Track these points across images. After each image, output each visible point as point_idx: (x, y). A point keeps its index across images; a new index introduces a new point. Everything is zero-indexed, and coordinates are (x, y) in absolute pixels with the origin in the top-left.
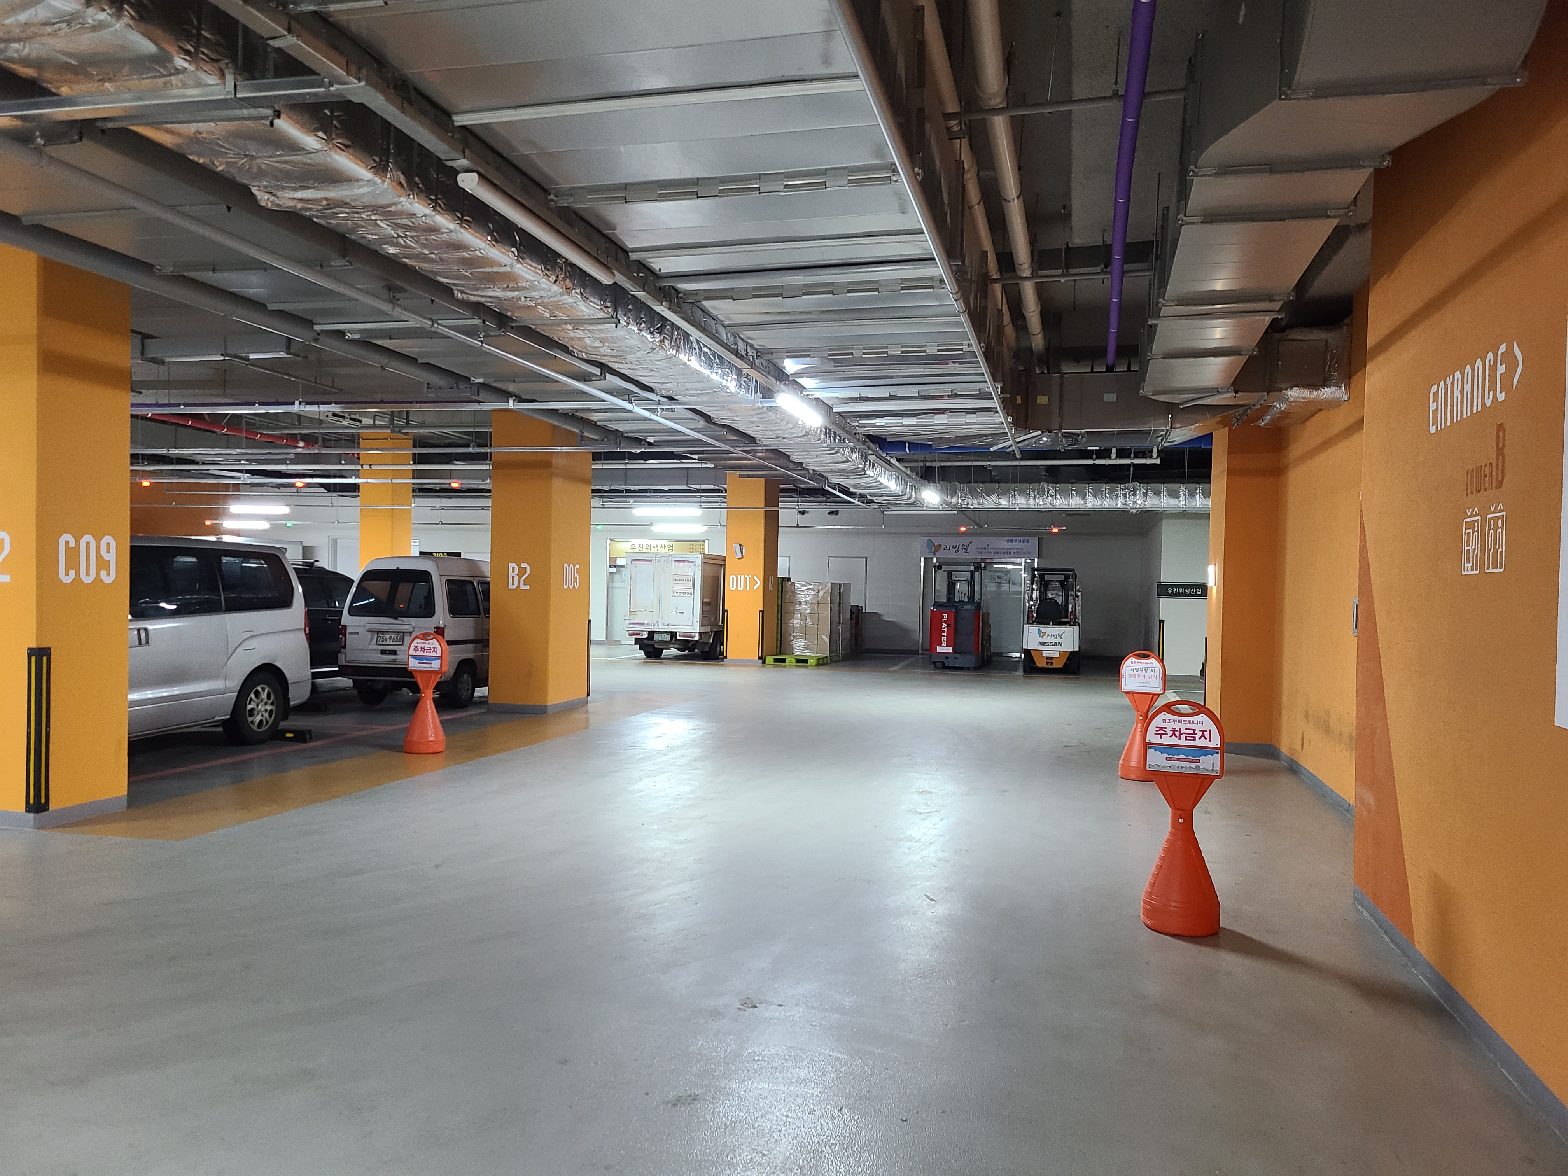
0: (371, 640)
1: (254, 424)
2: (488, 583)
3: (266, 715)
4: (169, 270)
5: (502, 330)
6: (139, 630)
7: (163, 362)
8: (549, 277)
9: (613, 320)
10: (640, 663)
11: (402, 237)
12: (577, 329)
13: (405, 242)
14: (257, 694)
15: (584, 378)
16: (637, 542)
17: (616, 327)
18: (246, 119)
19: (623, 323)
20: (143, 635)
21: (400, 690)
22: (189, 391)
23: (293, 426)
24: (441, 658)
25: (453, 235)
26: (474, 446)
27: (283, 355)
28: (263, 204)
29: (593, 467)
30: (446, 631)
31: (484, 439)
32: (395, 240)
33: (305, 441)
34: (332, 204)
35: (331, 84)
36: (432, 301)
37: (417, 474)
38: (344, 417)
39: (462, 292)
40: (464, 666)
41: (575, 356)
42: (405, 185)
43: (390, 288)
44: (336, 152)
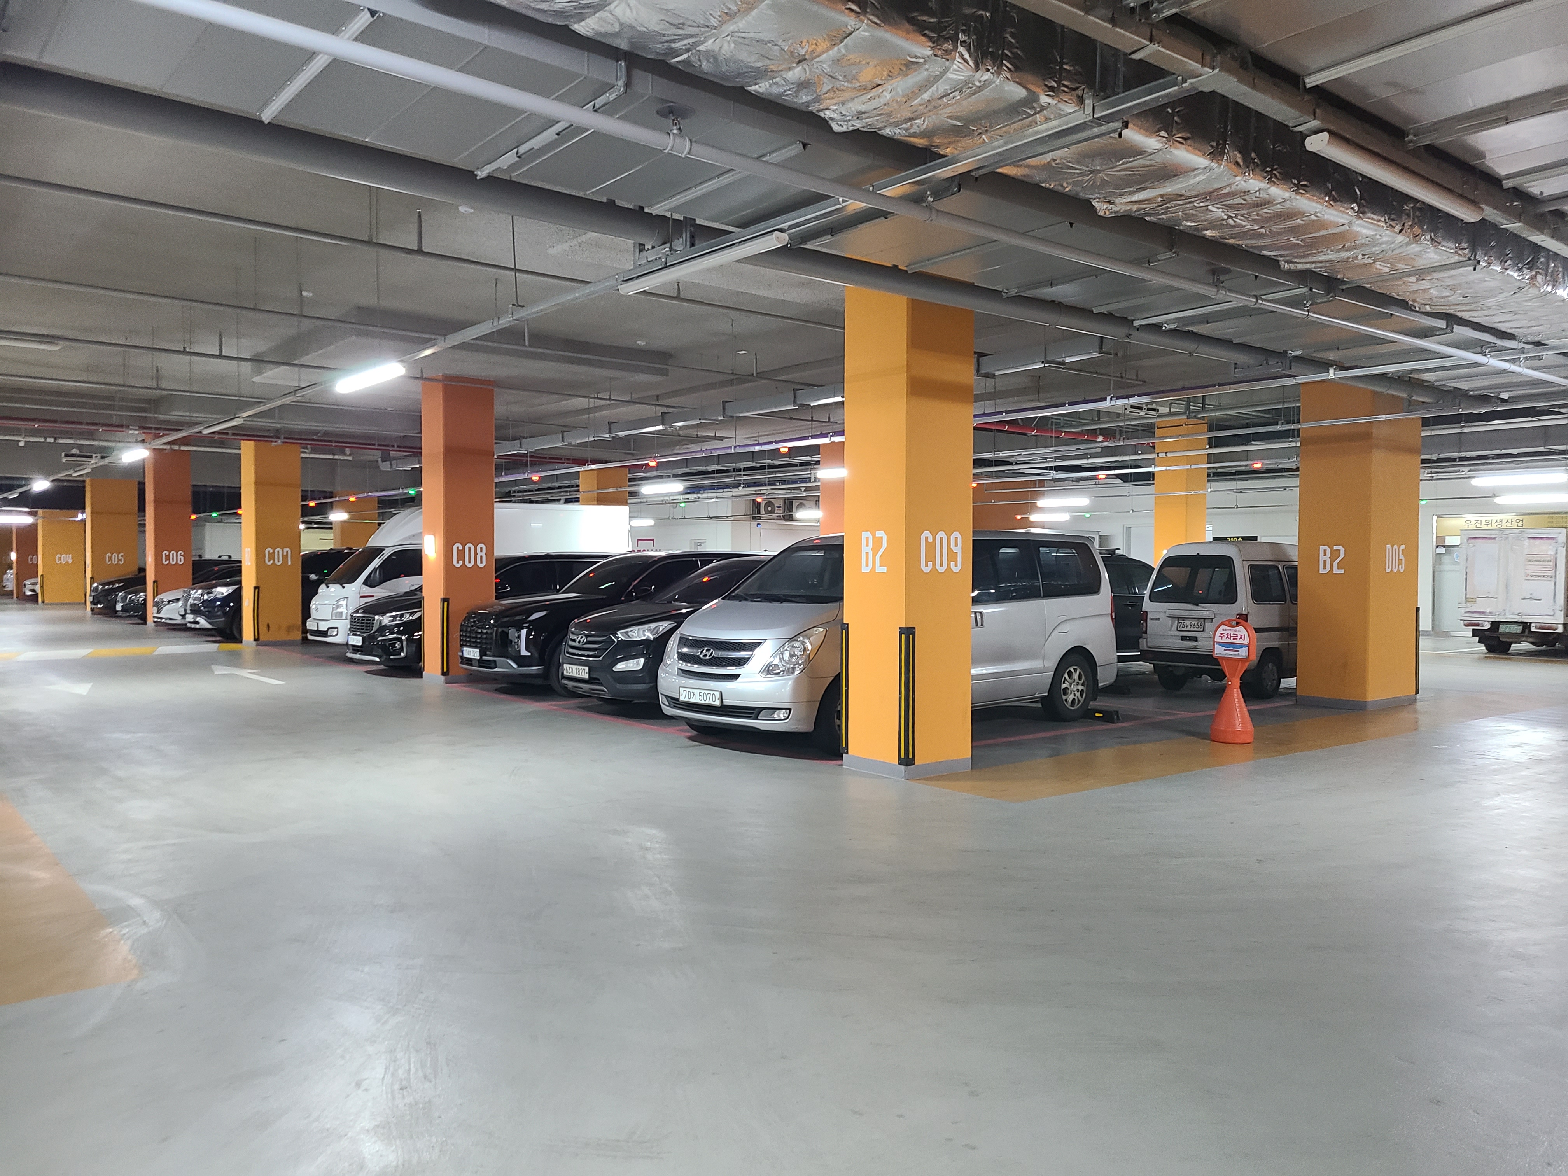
0: (1172, 626)
1: (1060, 423)
2: (1296, 568)
3: (1078, 694)
4: (1014, 292)
5: (1331, 295)
6: (975, 614)
7: (993, 376)
8: (1394, 227)
9: (1471, 262)
10: (1479, 659)
11: (1232, 217)
12: (1423, 280)
13: (1235, 221)
14: (1070, 674)
15: (1425, 333)
16: (1473, 518)
17: (1475, 269)
18: (1097, 136)
19: (1483, 264)
20: (979, 618)
21: (1200, 677)
22: (1008, 400)
23: (1093, 422)
24: (1248, 645)
25: (1288, 204)
26: (1282, 424)
27: (1096, 355)
28: (1101, 213)
29: (1423, 434)
30: (1249, 618)
31: (1293, 415)
32: (1224, 222)
33: (1103, 436)
34: (1166, 199)
35: (1184, 81)
36: (1256, 277)
37: (1211, 458)
38: (1141, 408)
39: (1288, 262)
40: (1268, 654)
41: (1416, 311)
42: (1241, 163)
43: (1214, 272)
44: (1176, 148)
